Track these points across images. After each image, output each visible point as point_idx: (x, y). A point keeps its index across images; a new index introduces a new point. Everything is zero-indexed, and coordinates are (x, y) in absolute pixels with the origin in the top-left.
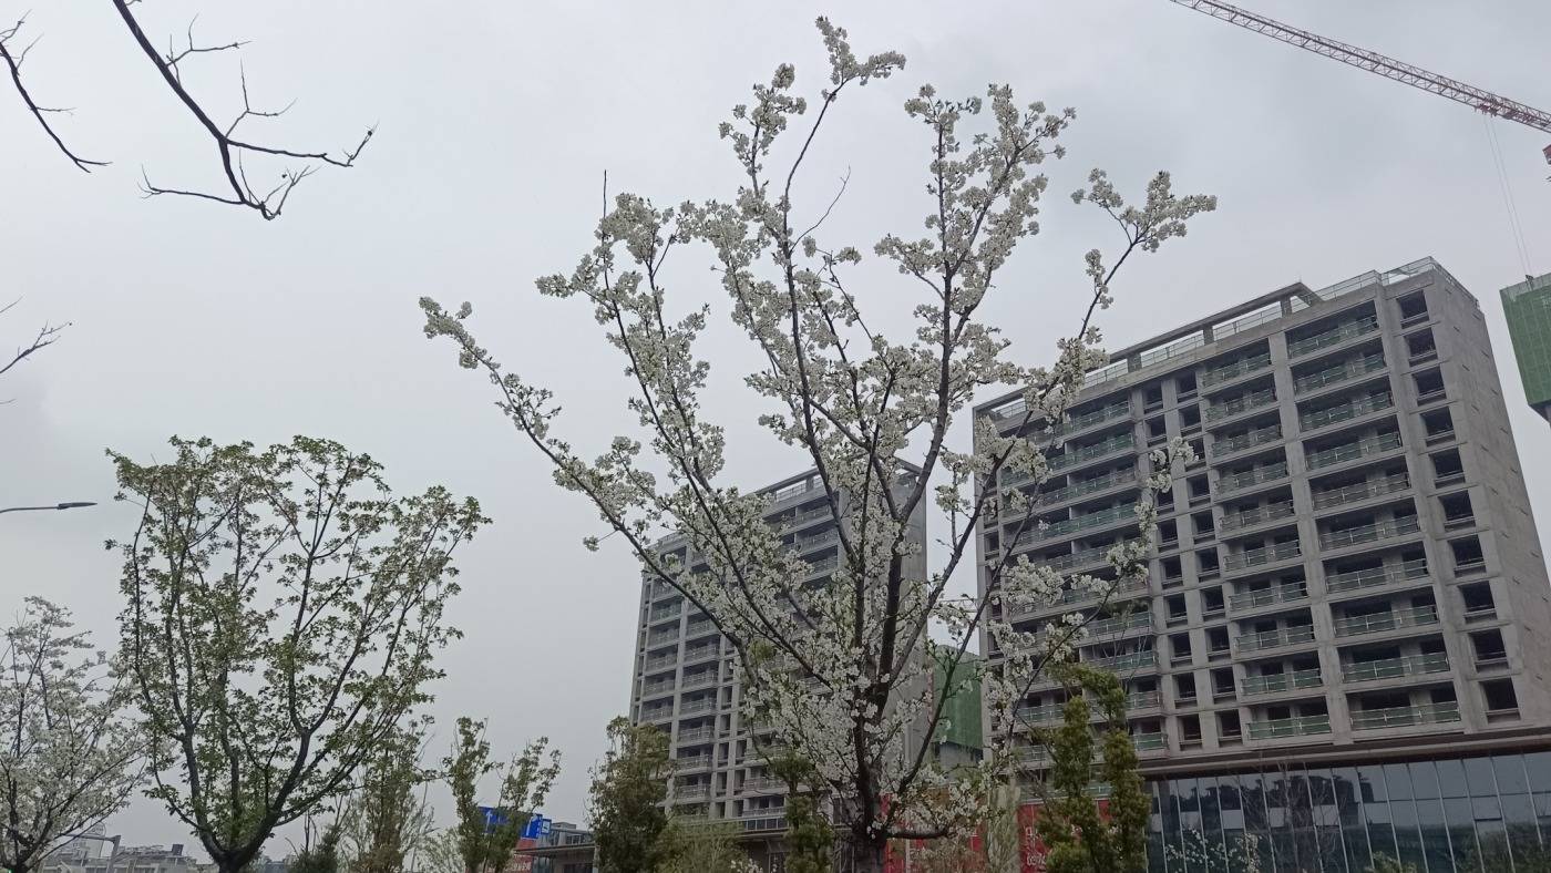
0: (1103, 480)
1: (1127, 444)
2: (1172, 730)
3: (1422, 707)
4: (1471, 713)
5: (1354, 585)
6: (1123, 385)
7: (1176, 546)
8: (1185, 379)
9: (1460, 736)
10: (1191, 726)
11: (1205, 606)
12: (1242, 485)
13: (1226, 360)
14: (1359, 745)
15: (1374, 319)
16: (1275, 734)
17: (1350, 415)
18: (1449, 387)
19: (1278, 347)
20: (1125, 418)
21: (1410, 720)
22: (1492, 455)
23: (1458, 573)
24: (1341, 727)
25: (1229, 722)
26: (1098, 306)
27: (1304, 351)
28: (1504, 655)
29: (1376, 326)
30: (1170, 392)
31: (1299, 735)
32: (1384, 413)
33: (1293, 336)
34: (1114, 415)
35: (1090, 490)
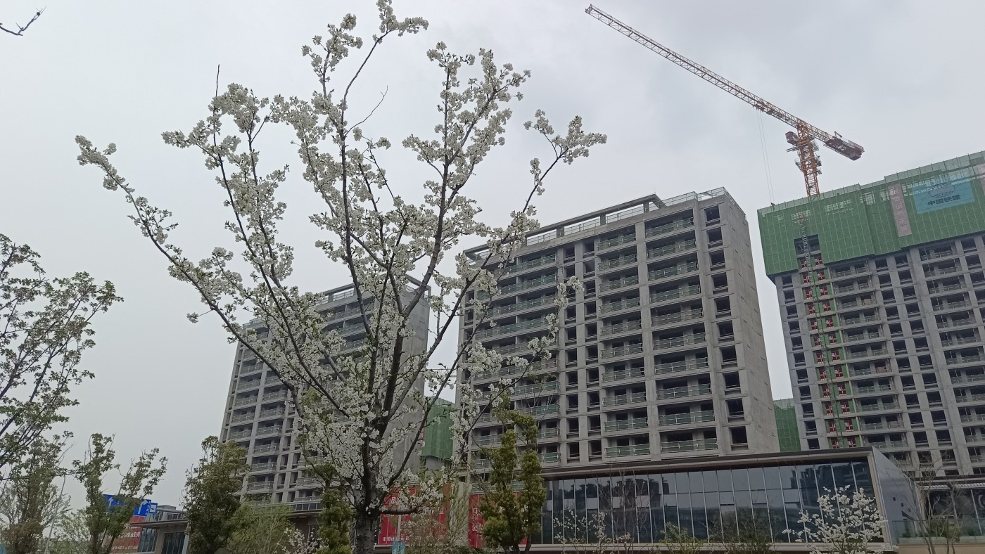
0: (537, 301)
1: (553, 280)
2: (564, 451)
3: (699, 440)
4: (723, 446)
5: (669, 371)
6: (553, 245)
7: (575, 343)
8: (589, 244)
9: (716, 458)
10: (574, 448)
11: (588, 379)
12: (614, 309)
13: (610, 236)
14: (664, 461)
15: (692, 220)
16: (620, 454)
17: (675, 273)
18: (727, 261)
19: (640, 230)
20: (552, 265)
21: (692, 448)
22: (746, 302)
23: (723, 367)
24: (656, 451)
25: (596, 447)
26: (536, 193)
27: (654, 234)
28: (743, 413)
29: (693, 223)
30: (579, 251)
31: (633, 455)
32: (692, 274)
33: (649, 225)
34: (546, 262)
35: (529, 306)
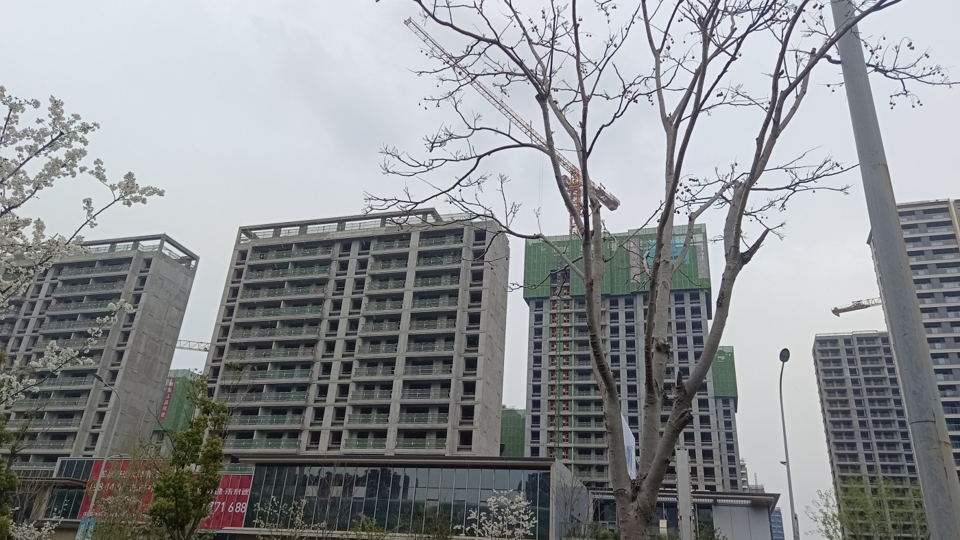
0: (306, 289)
1: (325, 272)
2: (305, 438)
3: (431, 439)
4: (451, 446)
5: (417, 373)
6: (331, 238)
7: (336, 335)
8: (365, 243)
9: (443, 457)
10: (315, 437)
11: (342, 371)
12: (378, 308)
13: (387, 239)
14: (397, 456)
15: (462, 238)
16: (358, 446)
17: (439, 284)
18: (485, 281)
19: (415, 238)
20: (327, 256)
21: (423, 446)
22: (494, 319)
23: (464, 375)
24: (391, 446)
25: (336, 437)
27: (427, 245)
28: (473, 419)
29: (462, 241)
30: (355, 248)
32: (453, 287)
33: (425, 235)
34: (322, 253)
35: (297, 293)
